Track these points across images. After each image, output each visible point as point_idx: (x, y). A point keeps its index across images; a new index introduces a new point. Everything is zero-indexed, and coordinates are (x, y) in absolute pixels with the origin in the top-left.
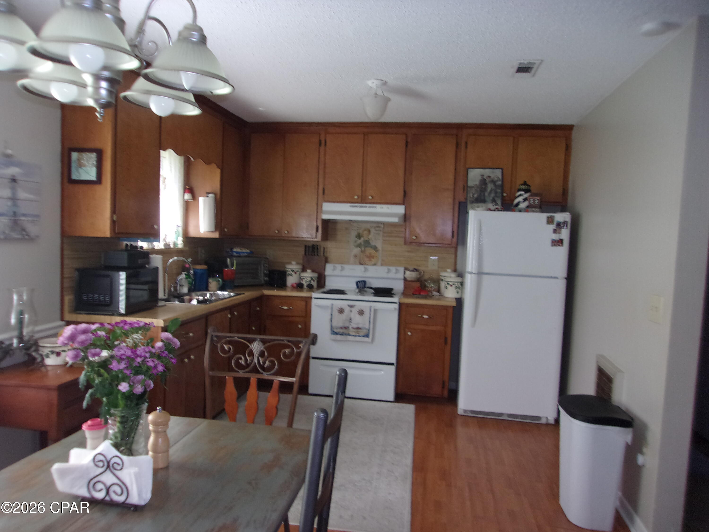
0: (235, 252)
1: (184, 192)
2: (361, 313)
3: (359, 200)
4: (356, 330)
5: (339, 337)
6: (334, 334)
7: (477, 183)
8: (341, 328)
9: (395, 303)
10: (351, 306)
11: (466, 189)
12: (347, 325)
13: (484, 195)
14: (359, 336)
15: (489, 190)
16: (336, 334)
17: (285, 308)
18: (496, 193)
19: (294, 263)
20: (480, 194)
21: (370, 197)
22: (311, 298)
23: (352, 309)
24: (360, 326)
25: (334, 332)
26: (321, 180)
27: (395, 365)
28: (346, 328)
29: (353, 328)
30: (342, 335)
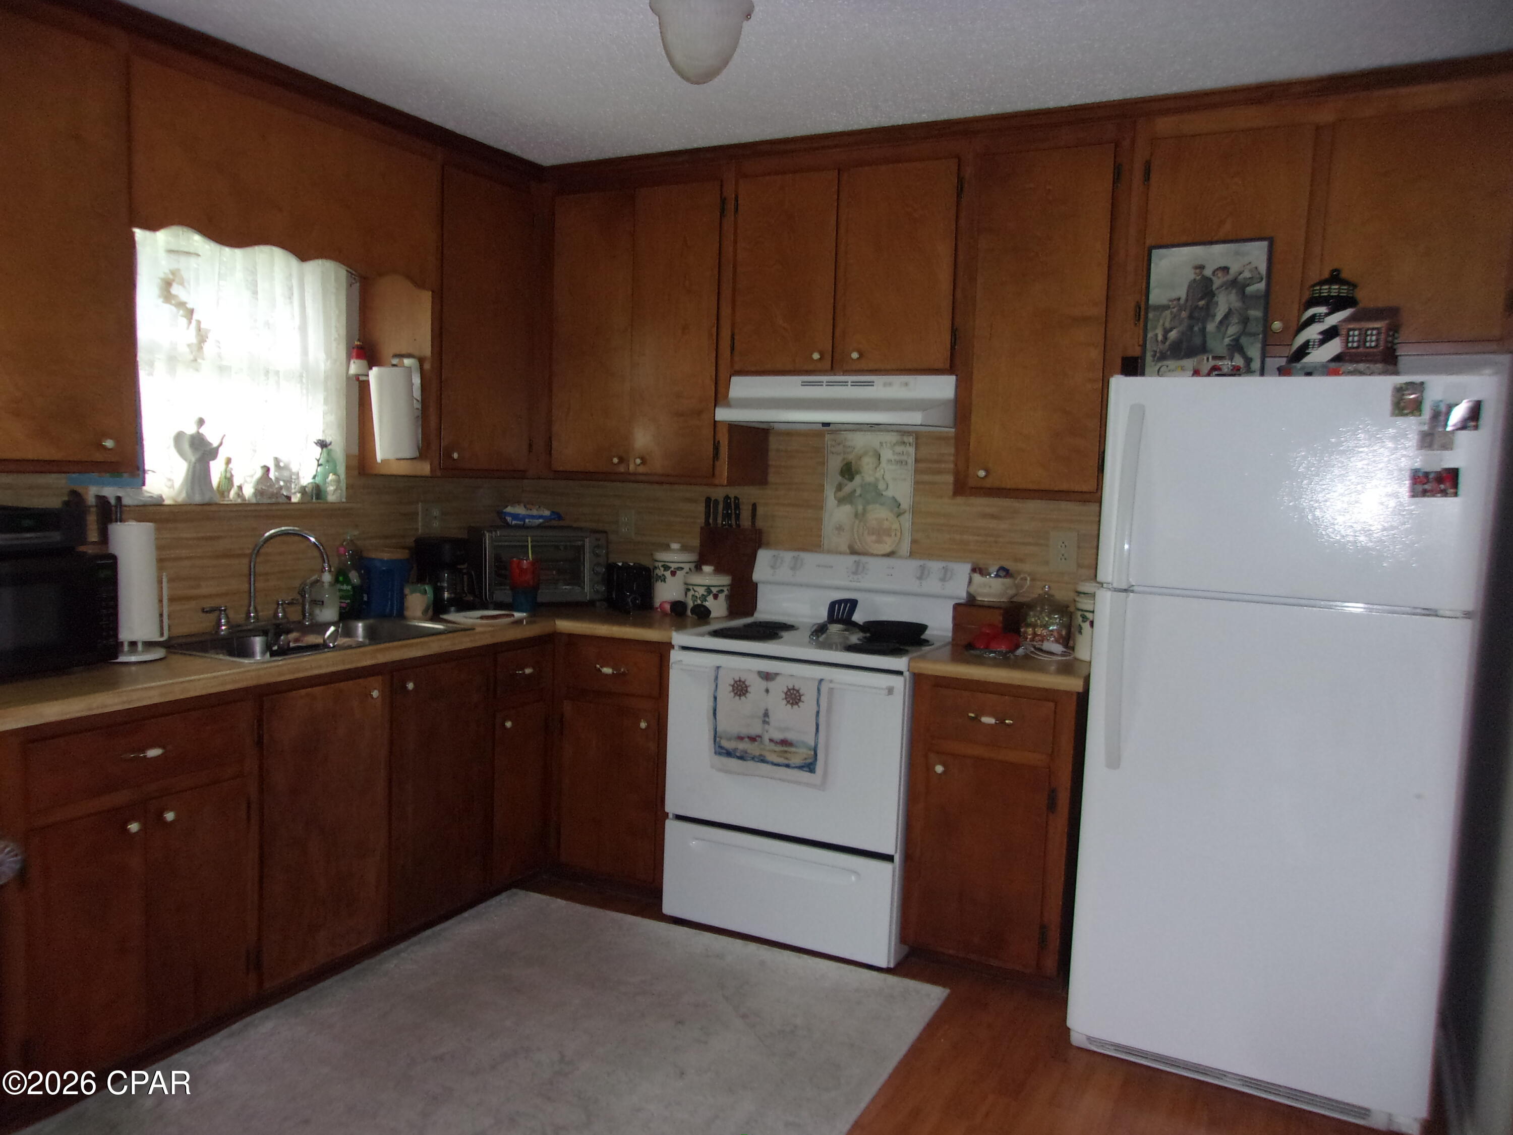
0: (510, 514)
1: (349, 358)
2: (793, 697)
3: (827, 364)
4: (779, 748)
5: (733, 763)
6: (720, 754)
7: (1182, 292)
8: (740, 738)
9: (899, 673)
10: (767, 677)
11: (1142, 313)
12: (756, 728)
13: (1203, 330)
14: (788, 766)
15: (1220, 313)
16: (729, 754)
17: (607, 670)
18: (1245, 321)
19: (675, 546)
20: (1191, 328)
21: (855, 355)
22: (669, 646)
23: (771, 685)
24: (790, 736)
25: (721, 747)
26: (726, 311)
27: (897, 858)
28: (753, 739)
29: (771, 740)
30: (741, 758)
